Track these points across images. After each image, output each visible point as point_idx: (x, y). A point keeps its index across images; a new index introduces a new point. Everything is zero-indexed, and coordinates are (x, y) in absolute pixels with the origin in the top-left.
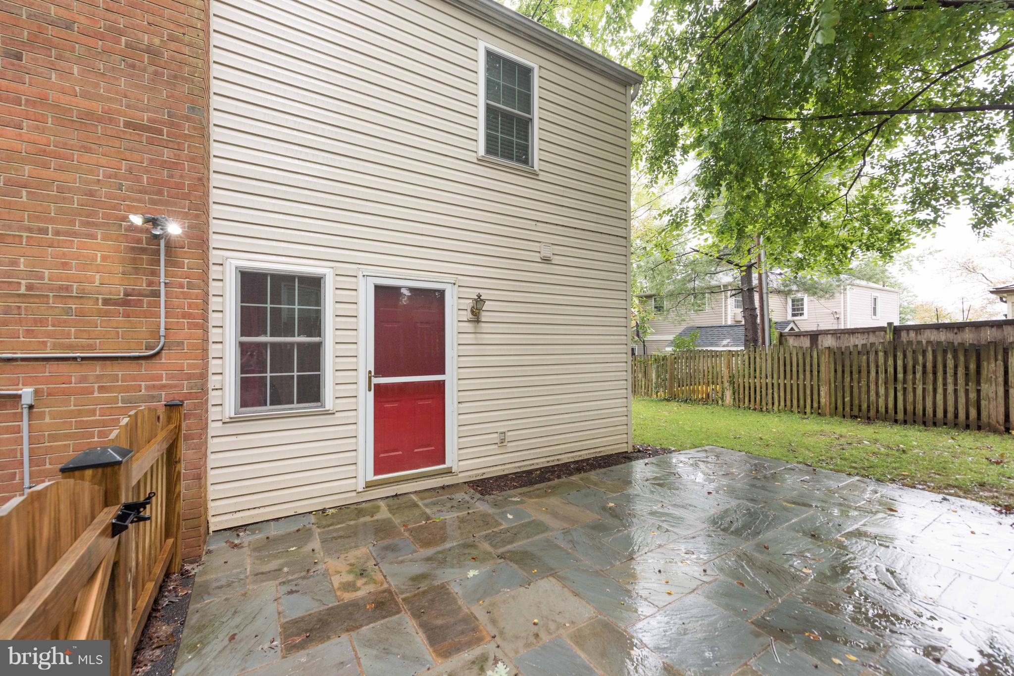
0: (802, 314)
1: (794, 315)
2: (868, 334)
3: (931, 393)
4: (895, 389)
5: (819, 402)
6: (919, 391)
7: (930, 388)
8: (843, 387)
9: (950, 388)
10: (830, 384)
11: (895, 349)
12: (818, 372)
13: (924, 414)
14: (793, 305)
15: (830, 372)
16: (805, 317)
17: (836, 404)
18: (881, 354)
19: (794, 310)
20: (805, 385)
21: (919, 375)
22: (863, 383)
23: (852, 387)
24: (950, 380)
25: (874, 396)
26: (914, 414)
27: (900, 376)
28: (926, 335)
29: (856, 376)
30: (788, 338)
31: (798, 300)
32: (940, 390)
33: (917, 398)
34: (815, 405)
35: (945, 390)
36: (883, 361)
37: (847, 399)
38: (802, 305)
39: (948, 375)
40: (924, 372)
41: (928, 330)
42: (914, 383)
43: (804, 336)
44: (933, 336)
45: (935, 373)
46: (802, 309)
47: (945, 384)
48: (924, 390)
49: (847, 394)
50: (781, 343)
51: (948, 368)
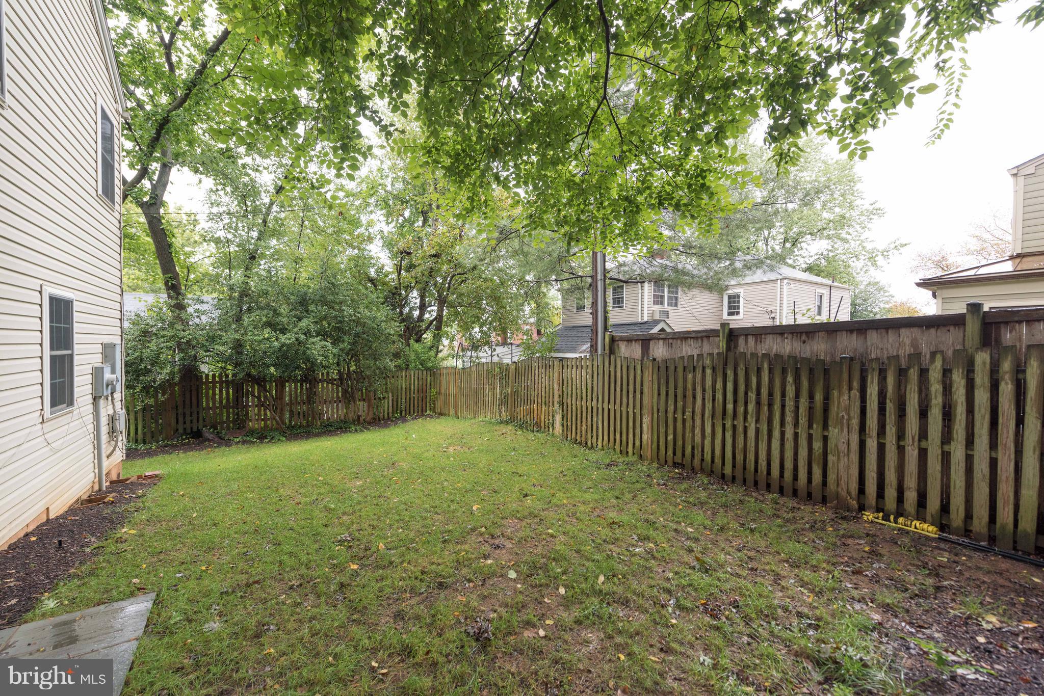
0: (738, 313)
1: (730, 314)
2: (702, 341)
3: (766, 437)
4: (724, 425)
5: (641, 442)
6: (751, 433)
7: (764, 428)
8: (667, 418)
9: (789, 430)
10: (652, 414)
11: (725, 364)
12: (642, 393)
13: (756, 470)
14: (729, 302)
15: (652, 397)
16: (741, 316)
17: (658, 445)
18: (709, 372)
19: (730, 308)
20: (628, 412)
21: (751, 407)
22: (688, 414)
23: (675, 419)
24: (789, 418)
25: (700, 435)
26: (745, 468)
27: (730, 407)
28: (767, 343)
29: (680, 404)
30: (620, 343)
31: (734, 297)
32: (776, 434)
33: (749, 443)
34: (638, 443)
35: (783, 434)
36: (710, 383)
37: (670, 437)
38: (739, 302)
39: (787, 409)
40: (758, 403)
41: (770, 336)
42: (745, 419)
43: (636, 341)
44: (773, 346)
45: (770, 405)
46: (738, 307)
47: (782, 424)
48: (757, 431)
49: (670, 431)
50: (612, 351)
51: (787, 399)
